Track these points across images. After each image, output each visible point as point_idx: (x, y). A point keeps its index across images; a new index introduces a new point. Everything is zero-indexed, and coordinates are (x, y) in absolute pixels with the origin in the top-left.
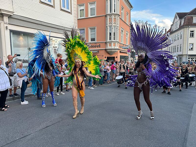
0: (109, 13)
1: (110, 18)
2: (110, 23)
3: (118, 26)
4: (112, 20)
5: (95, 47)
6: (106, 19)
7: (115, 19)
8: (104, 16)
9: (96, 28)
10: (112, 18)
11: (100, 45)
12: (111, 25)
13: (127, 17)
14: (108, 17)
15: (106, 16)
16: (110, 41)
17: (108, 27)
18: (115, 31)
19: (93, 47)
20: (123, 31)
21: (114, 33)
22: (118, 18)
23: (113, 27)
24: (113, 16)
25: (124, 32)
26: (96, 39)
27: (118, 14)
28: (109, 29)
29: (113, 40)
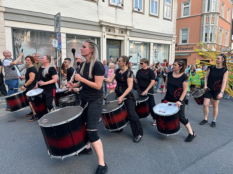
0: (206, 12)
1: (208, 17)
2: (207, 23)
3: (216, 25)
4: (209, 19)
5: (187, 49)
6: (202, 18)
7: (213, 18)
8: (200, 16)
9: (189, 29)
10: (210, 18)
11: (192, 47)
12: (207, 25)
13: (228, 13)
14: (205, 17)
15: (202, 15)
16: (206, 43)
17: (204, 28)
18: (213, 32)
19: (184, 49)
20: (221, 30)
21: (211, 34)
22: (217, 17)
23: (210, 27)
24: (211, 15)
25: (223, 31)
26: (188, 41)
27: (217, 12)
28: (205, 29)
29: (209, 42)
